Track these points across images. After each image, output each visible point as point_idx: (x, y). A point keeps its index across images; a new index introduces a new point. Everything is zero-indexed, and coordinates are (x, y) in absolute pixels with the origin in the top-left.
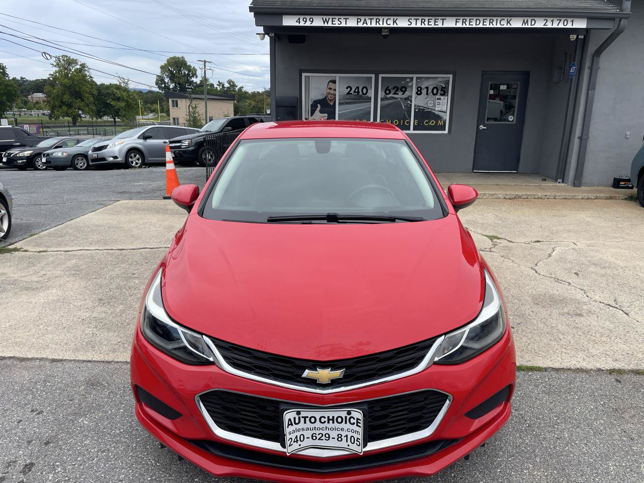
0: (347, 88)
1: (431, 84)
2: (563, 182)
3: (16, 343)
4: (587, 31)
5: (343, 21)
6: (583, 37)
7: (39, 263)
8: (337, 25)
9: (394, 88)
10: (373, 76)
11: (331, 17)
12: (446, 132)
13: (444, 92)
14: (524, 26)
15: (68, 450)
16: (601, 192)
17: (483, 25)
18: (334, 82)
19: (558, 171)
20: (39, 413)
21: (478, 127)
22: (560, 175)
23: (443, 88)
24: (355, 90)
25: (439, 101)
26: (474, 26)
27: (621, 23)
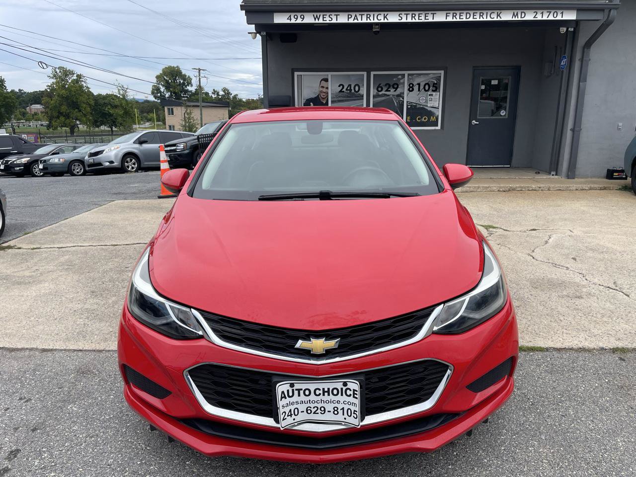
0: (339, 86)
1: (422, 80)
2: (556, 175)
3: (6, 334)
4: (576, 23)
5: (334, 18)
6: (572, 29)
7: (32, 259)
8: (328, 22)
9: (386, 85)
10: (365, 73)
11: (322, 14)
12: (439, 127)
13: (436, 88)
14: (514, 19)
15: (56, 436)
16: (594, 183)
17: (473, 18)
18: (326, 80)
19: (551, 163)
20: (27, 401)
21: (470, 122)
22: (553, 167)
23: (434, 84)
24: (348, 87)
25: (431, 97)
26: (465, 20)
27: (611, 14)
